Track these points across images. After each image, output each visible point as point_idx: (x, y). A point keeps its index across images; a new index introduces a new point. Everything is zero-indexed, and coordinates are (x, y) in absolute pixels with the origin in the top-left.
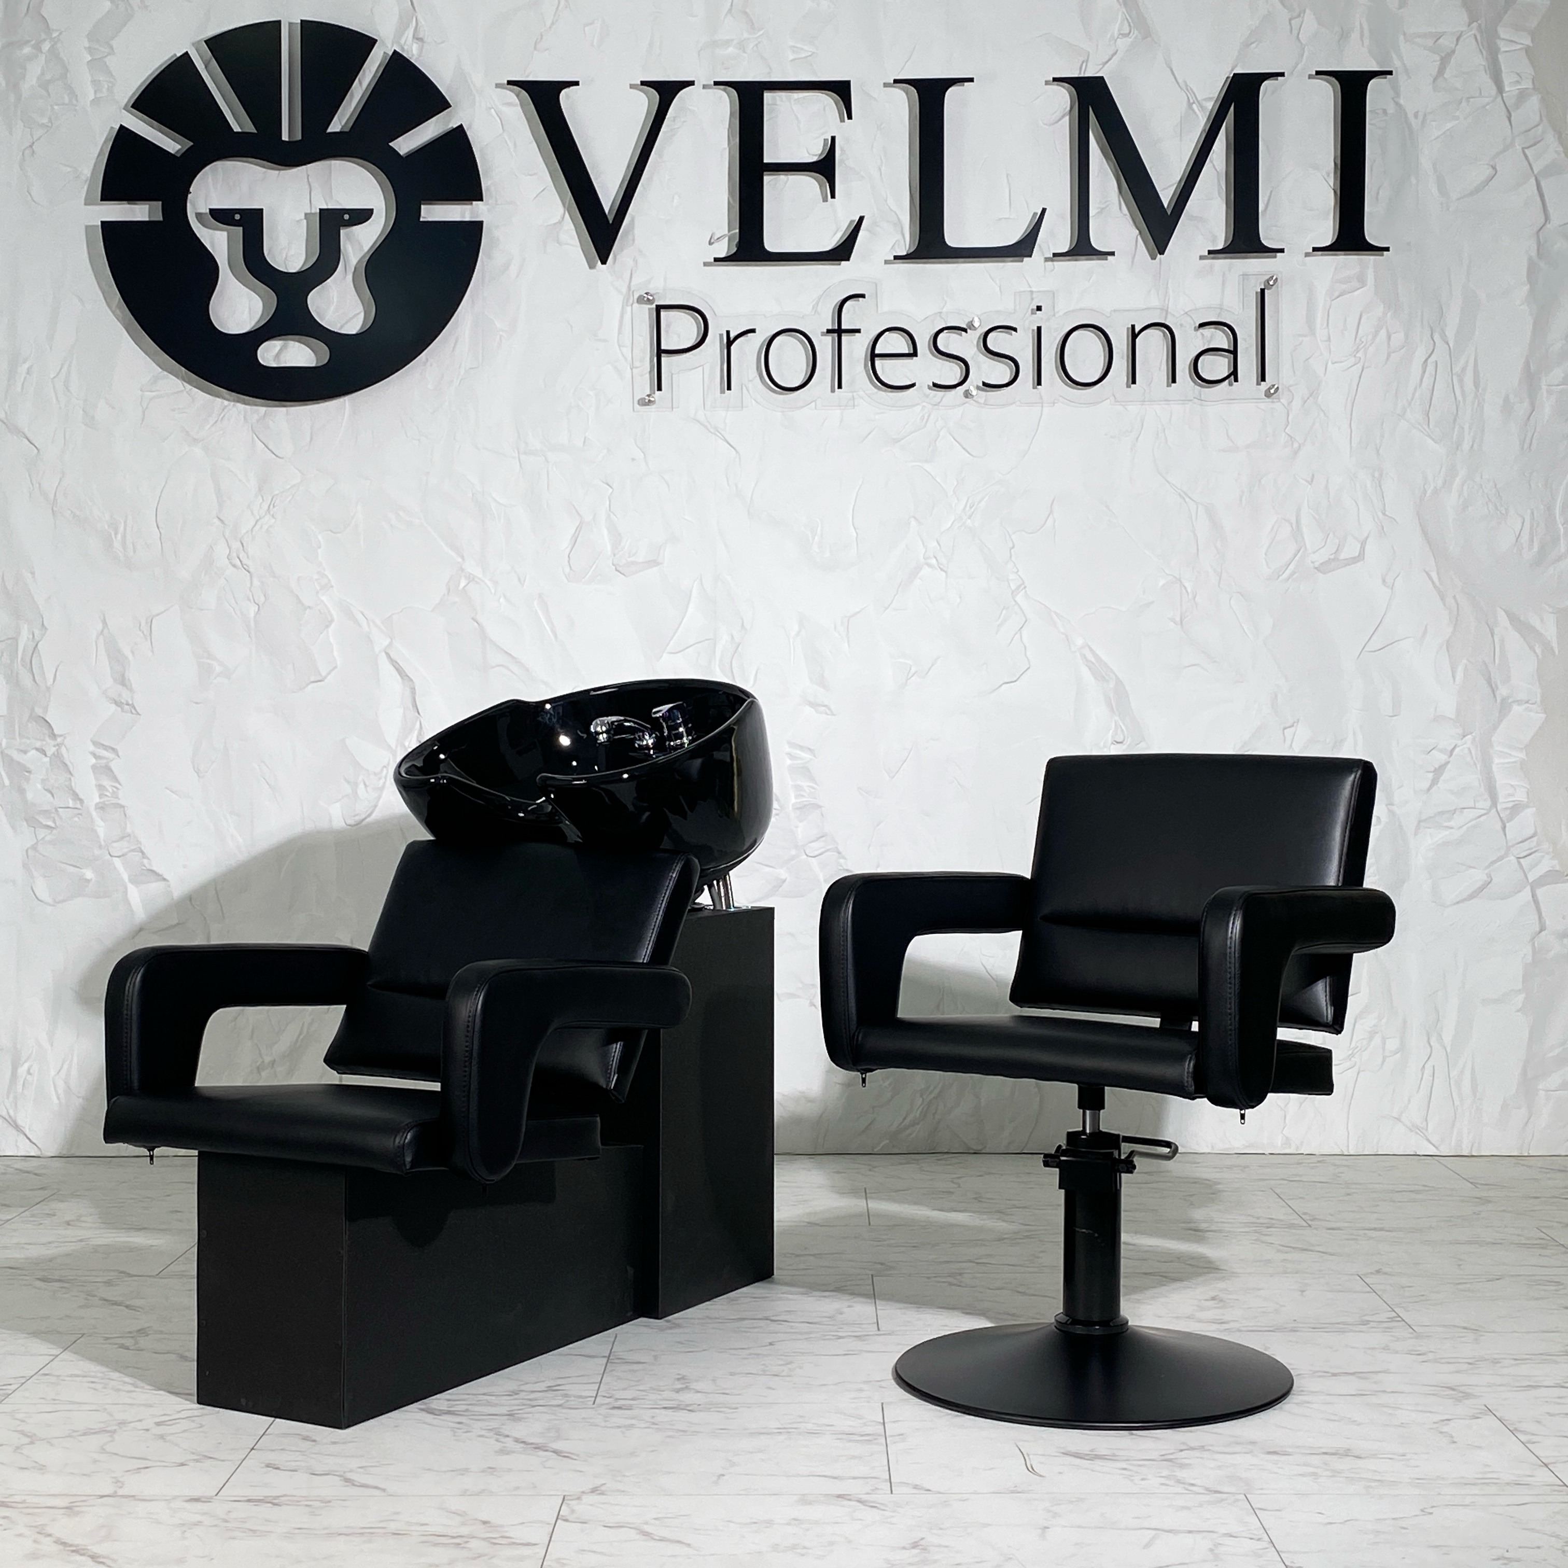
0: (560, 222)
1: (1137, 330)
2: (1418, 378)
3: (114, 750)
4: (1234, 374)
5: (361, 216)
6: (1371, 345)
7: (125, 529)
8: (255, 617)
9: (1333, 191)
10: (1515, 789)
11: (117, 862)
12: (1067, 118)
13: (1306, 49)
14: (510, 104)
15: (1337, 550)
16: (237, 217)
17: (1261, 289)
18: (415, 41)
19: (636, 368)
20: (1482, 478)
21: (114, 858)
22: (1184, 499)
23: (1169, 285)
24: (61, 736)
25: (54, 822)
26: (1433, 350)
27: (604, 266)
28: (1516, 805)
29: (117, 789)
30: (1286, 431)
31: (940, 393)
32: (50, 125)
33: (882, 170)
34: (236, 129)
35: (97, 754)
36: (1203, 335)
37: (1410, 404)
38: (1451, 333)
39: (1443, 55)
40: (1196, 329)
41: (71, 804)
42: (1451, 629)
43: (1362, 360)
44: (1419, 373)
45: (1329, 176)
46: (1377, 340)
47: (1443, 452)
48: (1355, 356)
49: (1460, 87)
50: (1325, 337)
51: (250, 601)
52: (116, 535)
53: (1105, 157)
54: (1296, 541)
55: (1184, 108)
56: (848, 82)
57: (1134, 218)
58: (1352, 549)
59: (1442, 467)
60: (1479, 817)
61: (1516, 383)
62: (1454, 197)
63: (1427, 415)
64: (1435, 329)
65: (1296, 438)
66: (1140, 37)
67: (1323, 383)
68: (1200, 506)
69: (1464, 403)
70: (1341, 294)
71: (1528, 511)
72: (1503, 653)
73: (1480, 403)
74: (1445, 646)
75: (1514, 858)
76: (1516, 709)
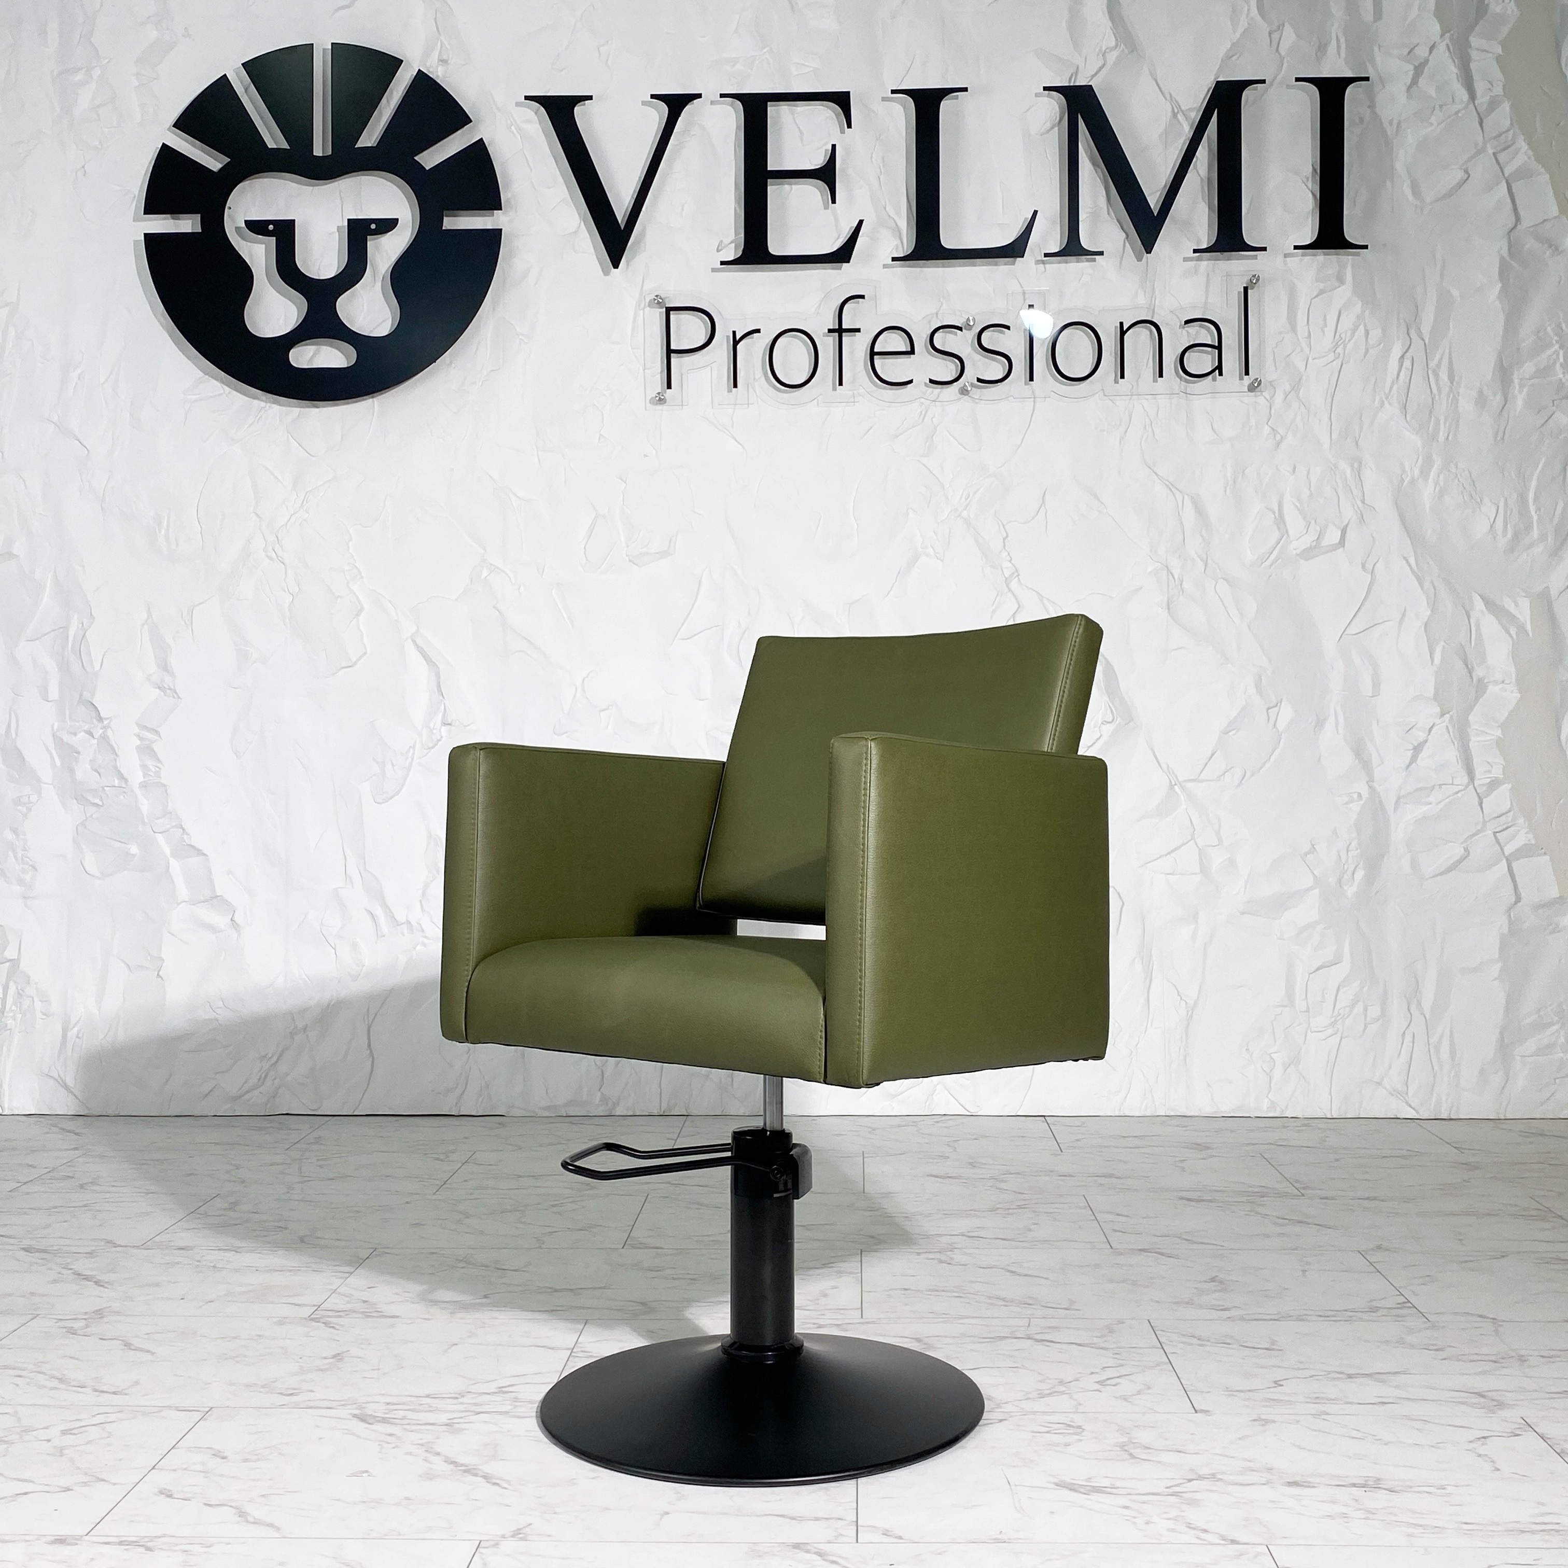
0: (575, 232)
1: (1125, 329)
2: (1396, 373)
3: (157, 732)
4: (1219, 368)
5: (387, 225)
6: (1349, 341)
7: (168, 526)
8: (290, 605)
9: (1311, 195)
10: (1492, 766)
11: (160, 837)
12: (1056, 129)
13: (1285, 60)
14: (528, 121)
15: (1318, 539)
16: (271, 227)
17: (1244, 287)
18: (440, 63)
19: (648, 369)
20: (1457, 468)
21: (156, 834)
22: (1171, 490)
23: (1155, 286)
24: (107, 719)
25: (101, 799)
26: (1410, 345)
27: (616, 270)
28: (1492, 781)
29: (160, 768)
30: (1269, 423)
31: (937, 389)
32: (100, 147)
33: (881, 180)
34: (271, 144)
35: (141, 736)
36: (1188, 332)
37: (1387, 398)
38: (1426, 329)
39: (1416, 64)
40: (1181, 327)
41: (116, 783)
42: (1429, 612)
43: (1341, 356)
44: (1397, 368)
45: (1308, 180)
46: (1356, 336)
47: (1419, 443)
48: (1334, 352)
49: (1434, 95)
50: (1306, 334)
51: (285, 592)
52: (160, 530)
53: (1094, 164)
54: (1279, 528)
55: (1169, 118)
56: (849, 93)
57: (1122, 221)
58: (1333, 536)
59: (1418, 458)
60: (1457, 793)
61: (1489, 377)
62: (1428, 200)
63: (1404, 407)
64: (1411, 325)
65: (1278, 431)
66: (1126, 51)
67: (1304, 378)
68: (1186, 497)
69: (1440, 396)
70: (1321, 292)
71: (1502, 499)
72: (1479, 635)
73: (1454, 396)
74: (1423, 629)
75: (1490, 832)
76: (1492, 689)
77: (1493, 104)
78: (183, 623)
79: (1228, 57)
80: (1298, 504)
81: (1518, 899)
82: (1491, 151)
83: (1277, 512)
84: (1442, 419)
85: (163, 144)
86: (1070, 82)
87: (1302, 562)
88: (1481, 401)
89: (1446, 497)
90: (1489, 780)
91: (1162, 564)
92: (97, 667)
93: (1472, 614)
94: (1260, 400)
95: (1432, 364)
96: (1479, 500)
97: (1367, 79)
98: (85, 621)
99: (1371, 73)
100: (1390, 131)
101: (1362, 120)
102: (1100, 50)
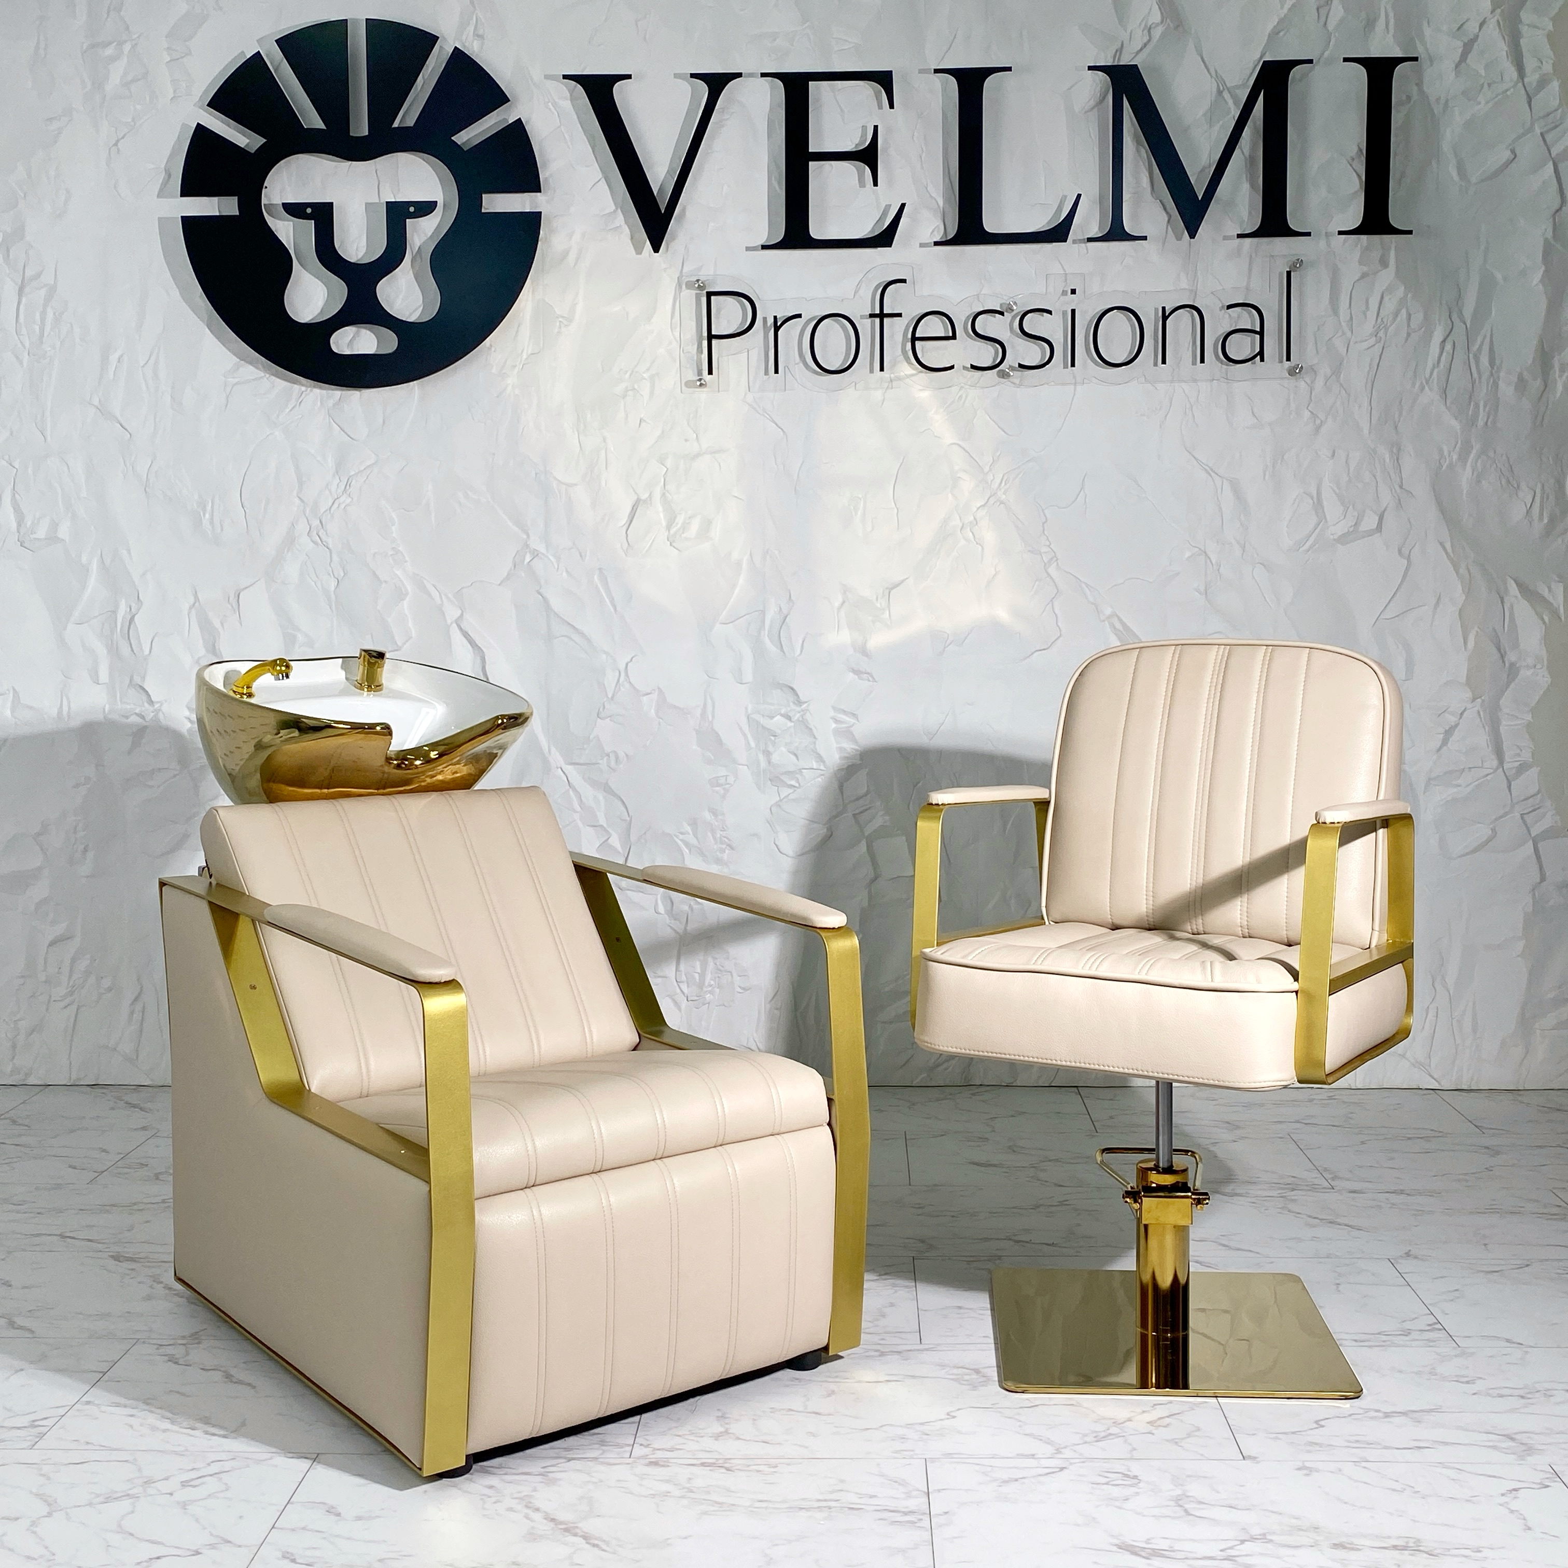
0: (614, 214)
1: (1167, 313)
2: (1436, 358)
4: (1261, 353)
5: (425, 208)
6: (1391, 325)
7: (212, 510)
8: (334, 592)
9: (1357, 178)
10: (1521, 750)
12: (1101, 105)
13: (1332, 39)
14: (565, 98)
15: (1356, 524)
16: (309, 210)
17: (1287, 272)
18: (476, 40)
20: (1495, 453)
22: (1210, 474)
23: (1198, 267)
25: (155, 782)
26: (1451, 330)
27: (657, 254)
28: (1521, 764)
30: (1309, 408)
31: (979, 373)
32: (133, 123)
33: (923, 159)
34: (306, 125)
35: (192, 719)
36: (1230, 315)
37: (1427, 383)
38: (1468, 312)
39: (1466, 40)
40: (1223, 312)
41: (170, 765)
42: (1464, 597)
43: (1382, 342)
44: (1437, 350)
45: (1353, 159)
46: (1399, 319)
47: (1458, 427)
48: (1376, 336)
49: (1484, 74)
50: (1348, 318)
51: (329, 574)
52: (204, 515)
53: (1138, 143)
54: (1317, 513)
55: (1214, 95)
56: (891, 71)
57: (1165, 201)
58: (1370, 522)
59: (1457, 443)
60: (1487, 775)
61: (1530, 361)
62: (1474, 180)
63: (1444, 393)
64: (1454, 309)
65: (1319, 416)
66: (1171, 25)
67: (1345, 362)
68: (1225, 481)
69: (1480, 378)
70: (1364, 276)
71: (1539, 485)
72: (1512, 619)
73: (1494, 381)
74: (1458, 613)
75: (1517, 814)
76: (1525, 673)
77: (1543, 83)
78: (230, 607)
79: (1275, 32)
80: (1337, 491)
81: (1543, 878)
82: (1538, 131)
83: (1315, 496)
84: (1482, 404)
85: (198, 124)
86: (1114, 61)
87: (1339, 545)
88: (1521, 385)
89: (1483, 482)
90: (1519, 763)
91: (1200, 549)
92: (147, 652)
93: (1505, 600)
94: (1302, 385)
95: (1475, 348)
96: (1516, 486)
97: (1416, 59)
98: (133, 605)
99: (1420, 52)
100: (1437, 110)
101: (1409, 98)
102: (1146, 25)
